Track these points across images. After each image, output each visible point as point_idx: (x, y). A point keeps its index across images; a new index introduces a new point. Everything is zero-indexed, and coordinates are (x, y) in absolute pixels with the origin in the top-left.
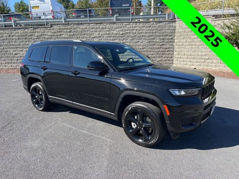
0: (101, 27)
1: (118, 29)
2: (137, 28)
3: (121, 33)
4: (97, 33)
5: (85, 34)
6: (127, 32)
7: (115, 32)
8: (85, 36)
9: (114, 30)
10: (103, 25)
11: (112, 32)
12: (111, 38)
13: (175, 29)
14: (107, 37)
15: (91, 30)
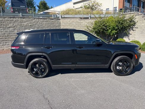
0: (14, 20)
1: (27, 22)
2: (40, 22)
3: (30, 24)
4: (12, 24)
5: (1, 25)
6: (33, 24)
7: (25, 24)
8: (2, 26)
9: (24, 23)
10: (15, 19)
11: (23, 24)
12: (23, 28)
13: (60, 24)
14: (20, 27)
15: (7, 22)
